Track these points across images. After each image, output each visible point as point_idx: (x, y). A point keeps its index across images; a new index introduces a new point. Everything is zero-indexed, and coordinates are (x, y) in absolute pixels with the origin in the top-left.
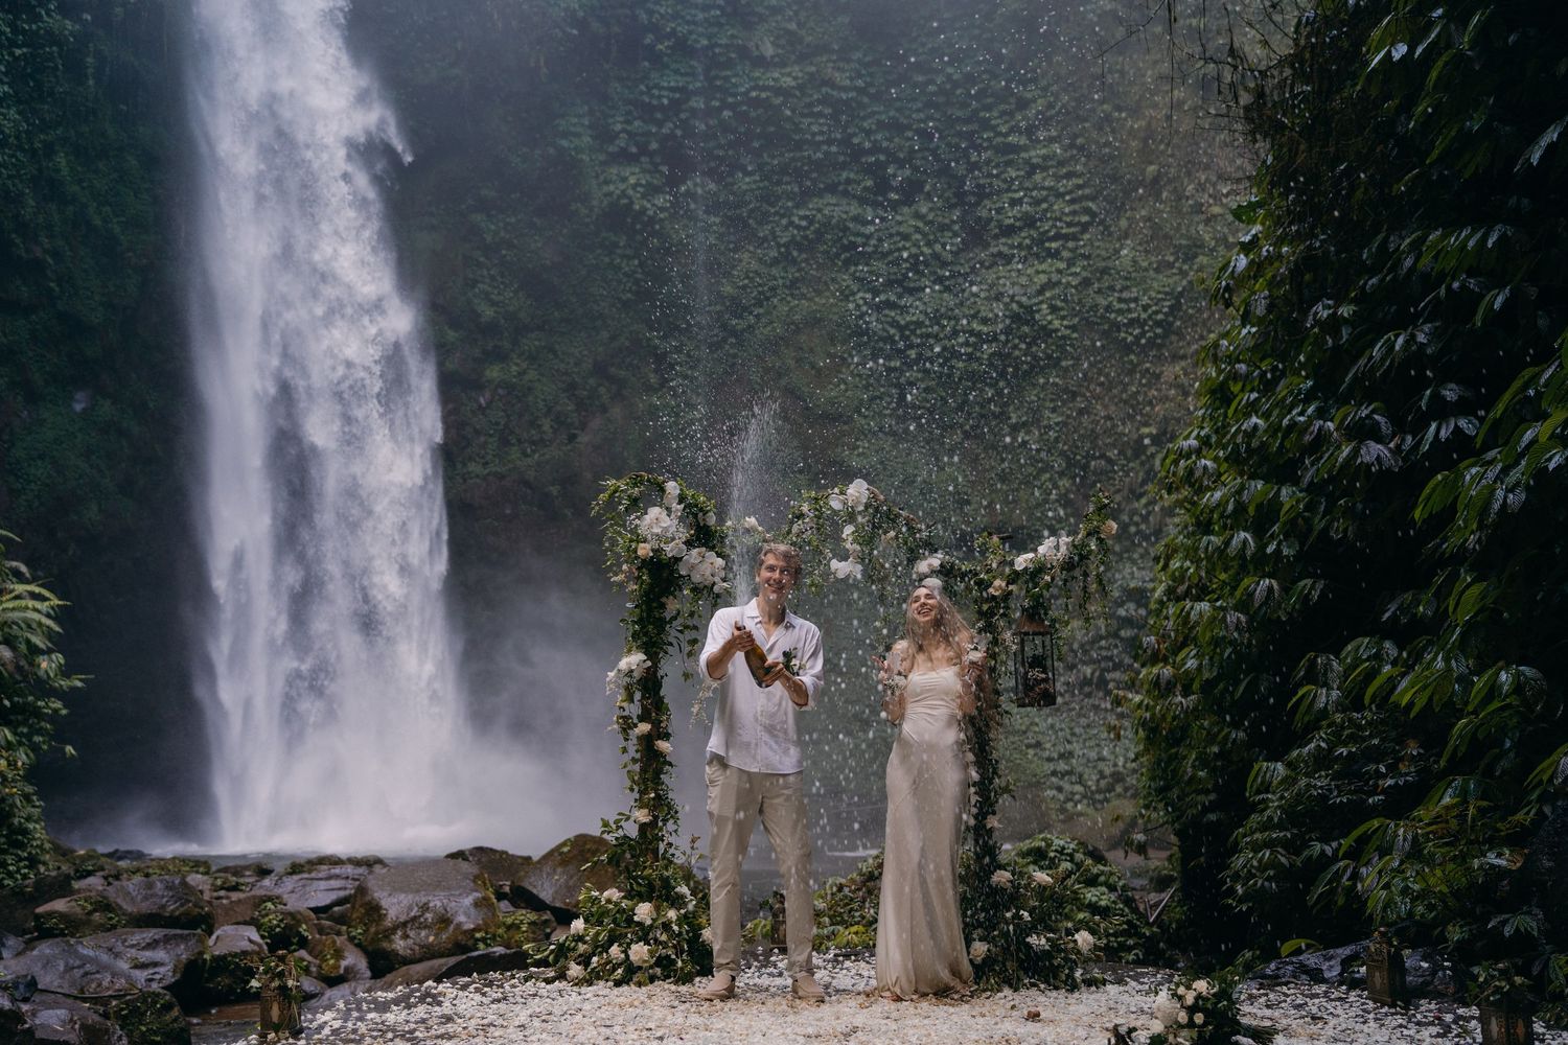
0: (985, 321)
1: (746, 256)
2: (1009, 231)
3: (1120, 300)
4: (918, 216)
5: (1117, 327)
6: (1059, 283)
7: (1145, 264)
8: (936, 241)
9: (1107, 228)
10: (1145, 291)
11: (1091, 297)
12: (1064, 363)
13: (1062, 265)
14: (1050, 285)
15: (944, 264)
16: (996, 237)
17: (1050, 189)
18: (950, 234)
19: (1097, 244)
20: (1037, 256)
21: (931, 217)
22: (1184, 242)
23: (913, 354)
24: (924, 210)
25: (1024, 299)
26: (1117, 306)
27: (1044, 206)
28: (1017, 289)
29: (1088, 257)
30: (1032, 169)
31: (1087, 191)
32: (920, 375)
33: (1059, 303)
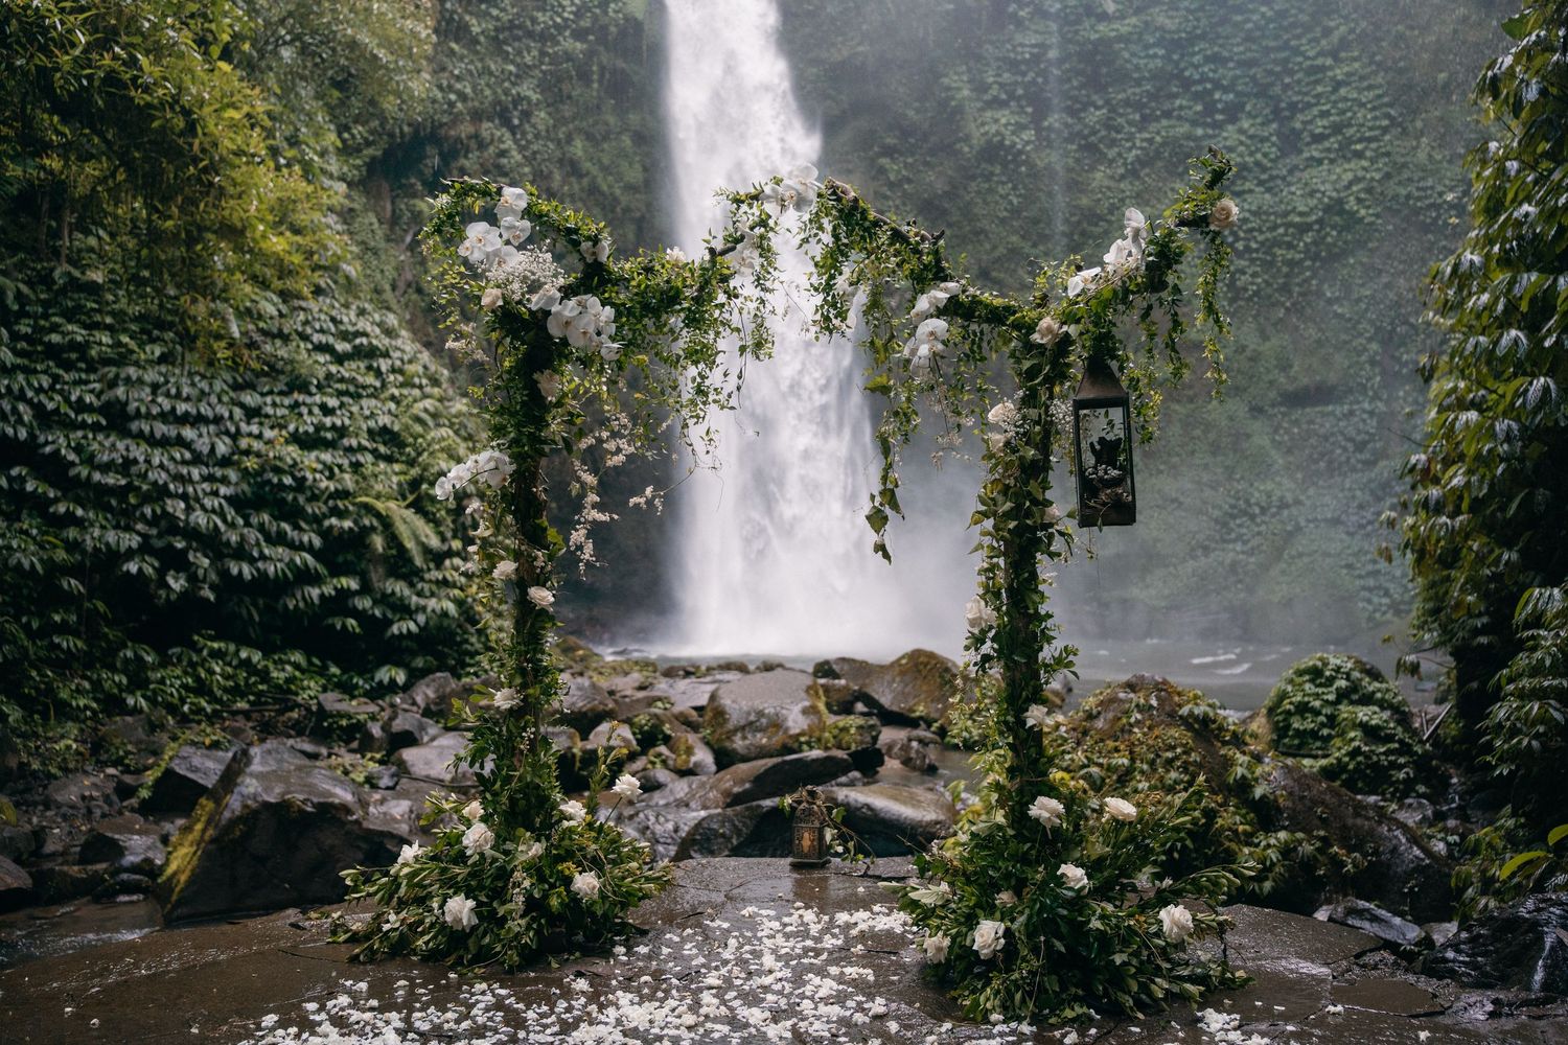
0: (1301, 214)
1: (1099, 175)
2: (1318, 139)
3: (1418, 189)
4: (1241, 131)
5: (1417, 212)
6: (1364, 178)
7: (1439, 157)
8: (1258, 150)
9: (1404, 129)
10: (1440, 180)
11: (1392, 188)
12: (1370, 245)
13: (1365, 163)
14: (1357, 180)
15: (1264, 169)
16: (1308, 144)
17: (1354, 100)
18: (1267, 145)
19: (1396, 143)
20: (1344, 157)
21: (1252, 131)
22: (1473, 136)
23: (1240, 246)
24: (1246, 125)
25: (1334, 194)
26: (1416, 194)
27: (1349, 114)
28: (1328, 186)
29: (1388, 154)
30: (1338, 85)
31: (1386, 100)
32: (1246, 263)
33: (1363, 196)
